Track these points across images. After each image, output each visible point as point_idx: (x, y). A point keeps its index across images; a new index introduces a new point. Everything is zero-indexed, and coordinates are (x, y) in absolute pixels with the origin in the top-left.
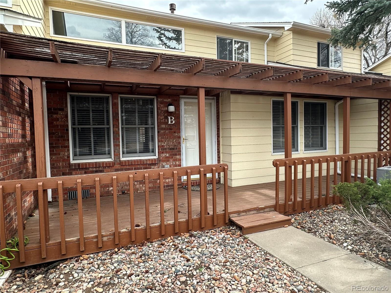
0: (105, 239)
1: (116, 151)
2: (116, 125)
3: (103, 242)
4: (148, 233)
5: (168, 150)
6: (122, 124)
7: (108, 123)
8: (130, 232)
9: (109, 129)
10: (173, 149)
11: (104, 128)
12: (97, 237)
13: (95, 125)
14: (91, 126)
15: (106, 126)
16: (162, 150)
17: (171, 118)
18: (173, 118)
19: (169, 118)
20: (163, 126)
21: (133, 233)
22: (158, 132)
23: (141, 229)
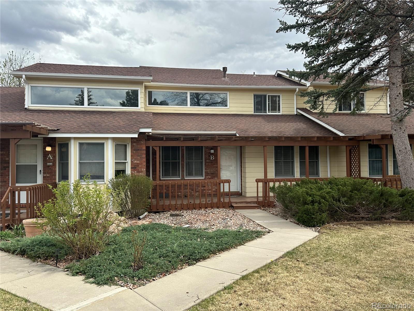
0: (178, 206)
1: (183, 174)
2: (183, 161)
3: (177, 207)
4: (194, 205)
5: (210, 174)
6: (186, 160)
7: (179, 159)
8: (187, 204)
9: (179, 162)
10: (213, 174)
11: (177, 162)
12: (175, 205)
13: (173, 160)
14: (171, 161)
15: (178, 161)
16: (207, 174)
17: (212, 157)
18: (213, 156)
19: (211, 156)
20: (208, 161)
21: (189, 205)
22: (205, 164)
23: (192, 204)
